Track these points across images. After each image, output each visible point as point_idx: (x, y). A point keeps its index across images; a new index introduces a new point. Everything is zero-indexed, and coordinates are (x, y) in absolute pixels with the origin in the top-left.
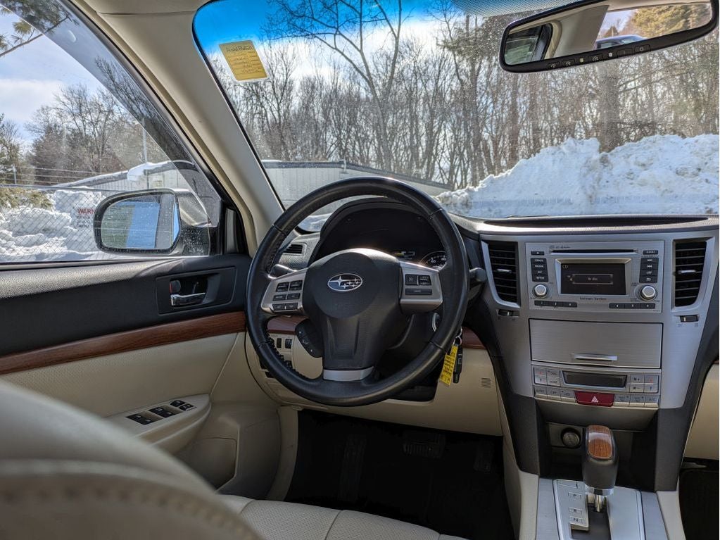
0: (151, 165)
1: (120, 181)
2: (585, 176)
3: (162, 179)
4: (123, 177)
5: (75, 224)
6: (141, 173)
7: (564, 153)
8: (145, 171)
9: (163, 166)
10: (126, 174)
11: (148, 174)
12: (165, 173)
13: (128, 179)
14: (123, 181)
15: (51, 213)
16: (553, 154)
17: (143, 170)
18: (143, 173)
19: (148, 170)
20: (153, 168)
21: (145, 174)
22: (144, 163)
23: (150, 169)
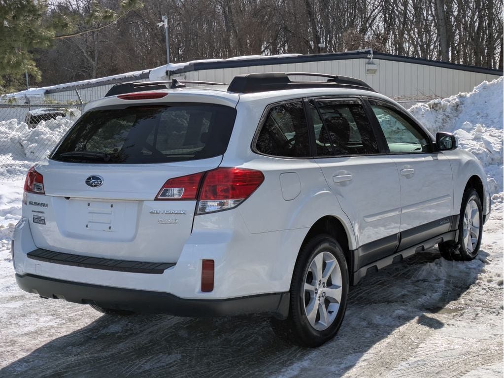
0: (174, 66)
6: (164, 74)
8: (167, 72)
9: (186, 67)
10: (148, 73)
11: (170, 74)
12: (187, 74)
13: (150, 79)
17: (165, 71)
18: (165, 74)
19: (170, 71)
20: (176, 69)
21: (167, 75)
22: (166, 63)
23: (172, 70)
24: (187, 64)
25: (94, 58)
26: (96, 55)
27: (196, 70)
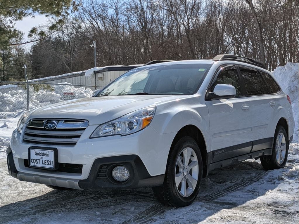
0: (98, 68)
1: (81, 76)
2: (293, 81)
3: (102, 76)
4: (83, 74)
5: (63, 99)
6: (92, 73)
7: (285, 70)
8: (94, 72)
9: (104, 69)
10: (85, 72)
11: (96, 73)
12: (104, 73)
13: (86, 75)
14: (83, 76)
15: (53, 94)
16: (280, 70)
17: (93, 71)
19: (96, 71)
20: (99, 70)
21: (94, 73)
22: (94, 67)
23: (97, 70)
24: (105, 67)
25: (70, 67)
26: (71, 65)
27: (109, 71)
